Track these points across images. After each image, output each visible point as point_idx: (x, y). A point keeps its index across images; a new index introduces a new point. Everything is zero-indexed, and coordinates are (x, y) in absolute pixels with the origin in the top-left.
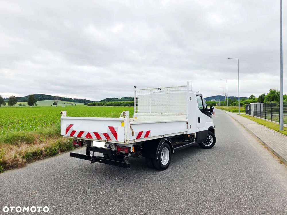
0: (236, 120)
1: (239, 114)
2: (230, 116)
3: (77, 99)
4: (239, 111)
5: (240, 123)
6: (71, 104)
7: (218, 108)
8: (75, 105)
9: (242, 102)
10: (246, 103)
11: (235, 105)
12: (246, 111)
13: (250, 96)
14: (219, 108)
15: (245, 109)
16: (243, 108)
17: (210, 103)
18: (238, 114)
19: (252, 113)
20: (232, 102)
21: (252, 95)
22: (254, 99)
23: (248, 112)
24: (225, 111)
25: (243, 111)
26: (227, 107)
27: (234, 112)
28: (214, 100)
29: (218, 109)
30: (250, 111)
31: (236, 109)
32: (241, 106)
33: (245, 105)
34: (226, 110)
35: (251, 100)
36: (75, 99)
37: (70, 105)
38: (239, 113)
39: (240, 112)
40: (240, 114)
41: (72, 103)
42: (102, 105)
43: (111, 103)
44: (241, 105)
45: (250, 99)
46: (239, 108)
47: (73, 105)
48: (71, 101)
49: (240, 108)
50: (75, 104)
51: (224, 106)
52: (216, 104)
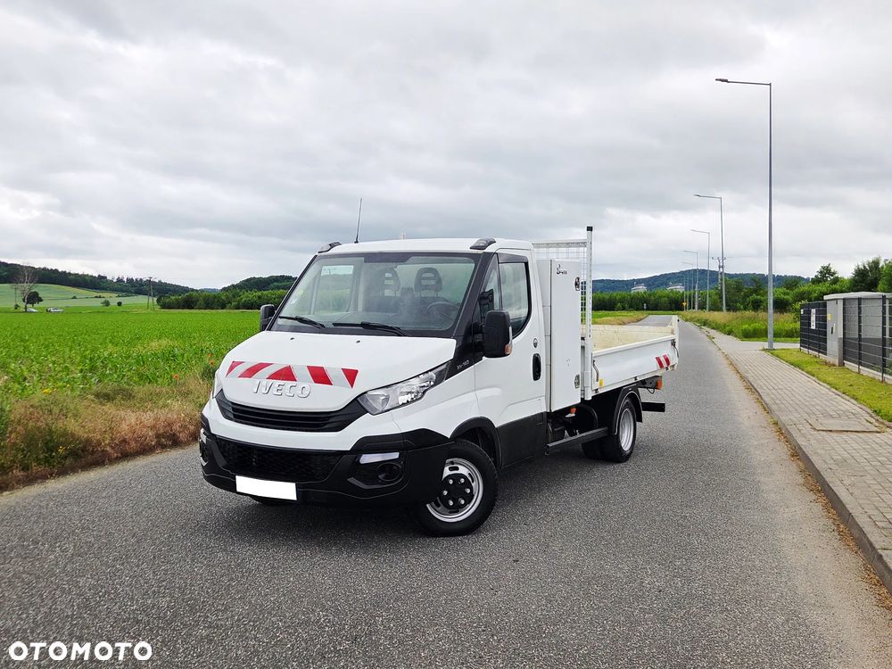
0: (751, 388)
1: (770, 350)
2: (727, 357)
3: (130, 281)
4: (770, 335)
5: (767, 409)
6: (103, 300)
7: (687, 320)
8: (119, 304)
9: (784, 294)
10: (801, 296)
11: (757, 306)
12: (801, 336)
13: (819, 269)
14: (691, 320)
15: (798, 325)
16: (789, 321)
17: (660, 297)
18: (766, 345)
19: (833, 344)
20: (746, 296)
21: (823, 268)
22: (836, 280)
23: (814, 339)
24: (713, 333)
25: (789, 335)
26: (721, 316)
27: (748, 335)
28: (680, 288)
29: (688, 323)
30: (825, 334)
31: (757, 325)
32: (781, 312)
33: (797, 306)
34: (717, 327)
35: (822, 288)
36: (119, 280)
37: (98, 303)
38: (771, 345)
39: (777, 335)
40: (777, 346)
41: (107, 295)
42: (223, 307)
43: (259, 297)
44: (781, 306)
45: (816, 281)
46: (771, 320)
47: (107, 304)
48: (104, 289)
49: (776, 320)
50: (120, 299)
51: (710, 310)
52: (684, 304)
